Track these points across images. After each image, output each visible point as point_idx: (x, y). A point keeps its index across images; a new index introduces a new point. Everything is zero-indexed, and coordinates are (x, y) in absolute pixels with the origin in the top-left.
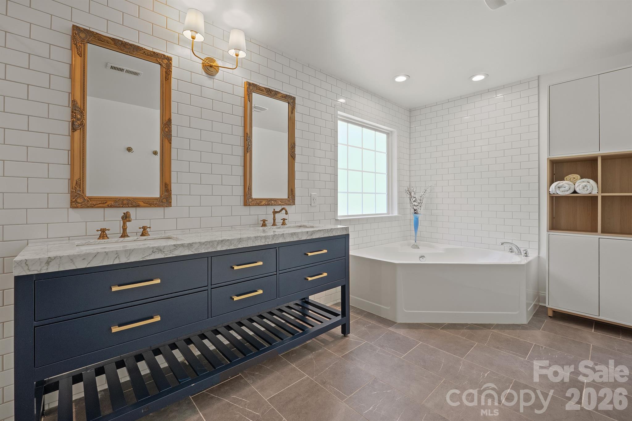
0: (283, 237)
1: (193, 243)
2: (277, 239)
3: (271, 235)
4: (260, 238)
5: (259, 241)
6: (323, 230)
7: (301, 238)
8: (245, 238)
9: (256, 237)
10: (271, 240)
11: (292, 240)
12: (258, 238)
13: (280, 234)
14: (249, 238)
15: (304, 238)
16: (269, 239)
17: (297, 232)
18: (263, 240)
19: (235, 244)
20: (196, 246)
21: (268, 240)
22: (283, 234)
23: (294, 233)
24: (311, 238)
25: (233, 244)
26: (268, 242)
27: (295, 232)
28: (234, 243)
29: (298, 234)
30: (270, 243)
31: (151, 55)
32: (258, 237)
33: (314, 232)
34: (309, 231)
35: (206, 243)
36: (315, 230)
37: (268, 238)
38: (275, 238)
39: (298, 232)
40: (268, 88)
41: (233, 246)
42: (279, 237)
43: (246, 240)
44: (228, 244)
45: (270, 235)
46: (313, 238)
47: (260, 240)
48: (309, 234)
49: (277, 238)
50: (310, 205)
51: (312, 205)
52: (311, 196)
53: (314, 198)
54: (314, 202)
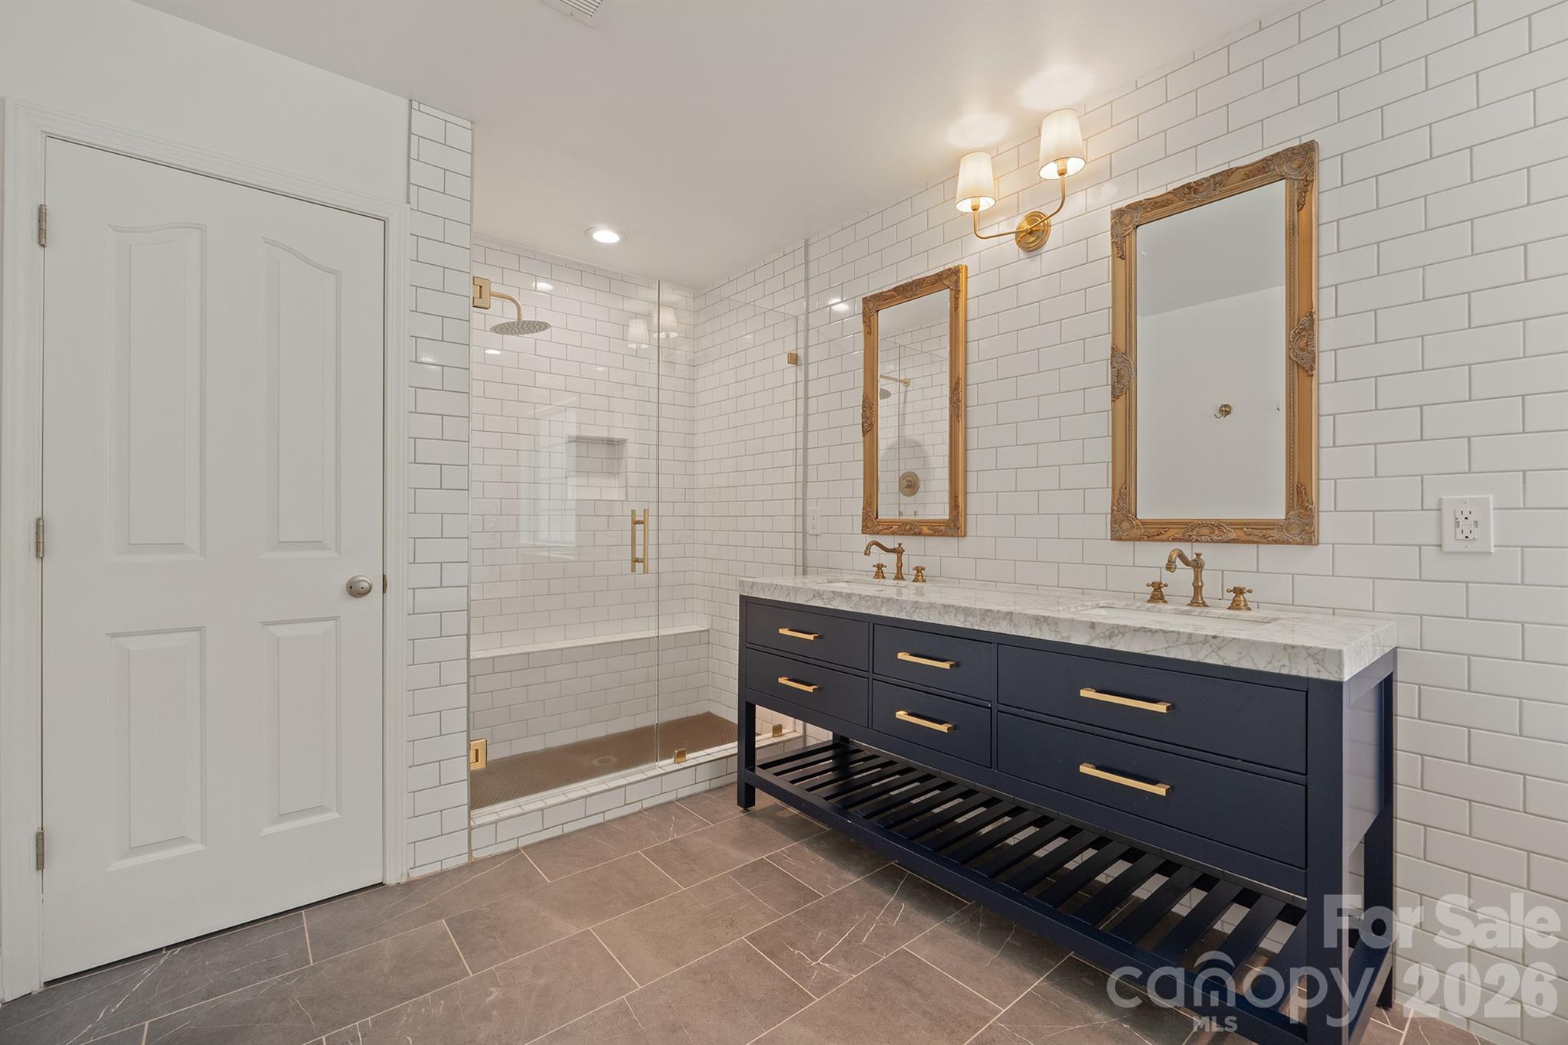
0: (1011, 620)
1: (852, 594)
2: (995, 621)
3: (980, 609)
4: (954, 611)
5: (952, 615)
6: (1164, 632)
7: (1068, 637)
8: (926, 603)
9: (945, 606)
10: (978, 620)
11: (1036, 635)
12: (950, 610)
13: (1002, 613)
14: (932, 606)
15: (1080, 639)
16: (973, 617)
17: (1054, 618)
18: (961, 618)
19: (908, 609)
20: (855, 599)
21: (971, 619)
22: (1011, 613)
23: (1044, 617)
24: (1107, 646)
25: (904, 611)
26: (972, 624)
27: (1049, 617)
28: (906, 609)
29: (1056, 624)
30: (976, 628)
31: (936, 282)
32: (949, 606)
33: (1121, 630)
34: (1100, 623)
35: (867, 598)
36: (1125, 626)
37: (971, 614)
38: (988, 619)
39: (1058, 618)
40: (1183, 186)
41: (904, 613)
42: (999, 618)
43: (926, 608)
44: (896, 607)
45: (975, 609)
46: (1114, 648)
47: (954, 613)
48: (1098, 630)
49: (994, 619)
50: (1436, 548)
51: (1446, 548)
52: (1440, 510)
53: (1461, 518)
54: (1467, 537)
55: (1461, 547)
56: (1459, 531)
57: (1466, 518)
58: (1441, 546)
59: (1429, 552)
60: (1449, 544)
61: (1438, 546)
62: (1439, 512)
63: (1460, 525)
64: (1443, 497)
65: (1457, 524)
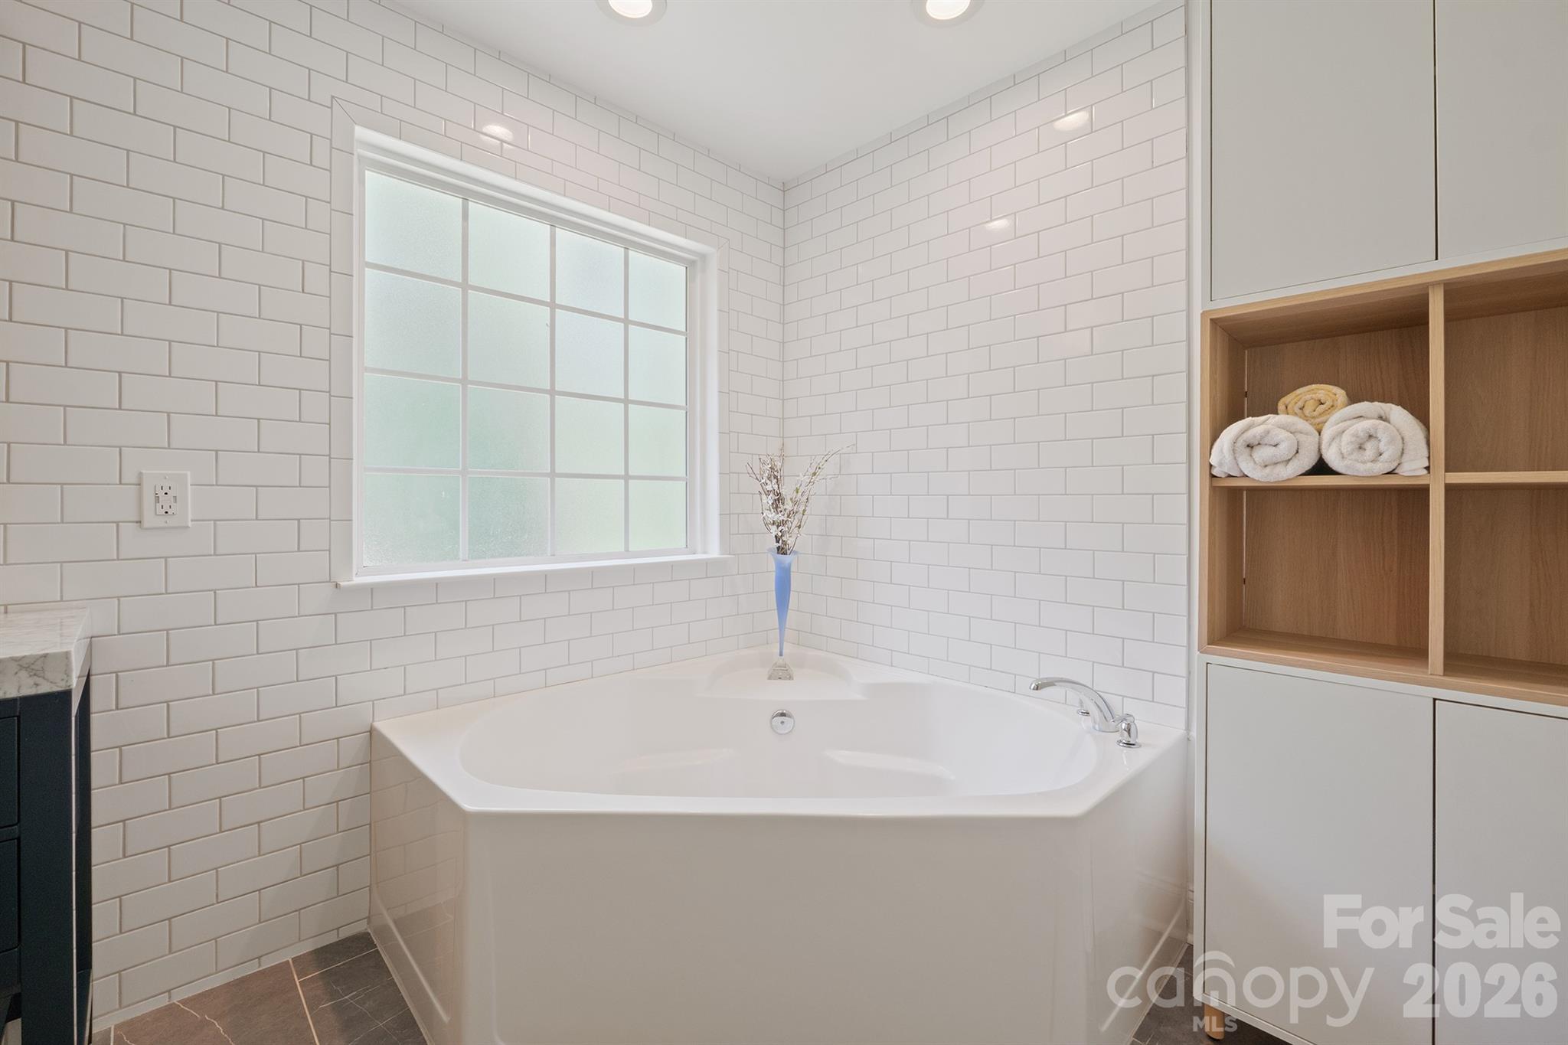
50: (135, 524)
51: (146, 524)
52: (139, 485)
53: (161, 494)
54: (166, 512)
55: (160, 522)
56: (159, 506)
57: (166, 494)
58: (140, 522)
59: (128, 529)
60: (149, 520)
61: (137, 522)
62: (138, 487)
63: (160, 500)
64: (144, 472)
65: (157, 499)
